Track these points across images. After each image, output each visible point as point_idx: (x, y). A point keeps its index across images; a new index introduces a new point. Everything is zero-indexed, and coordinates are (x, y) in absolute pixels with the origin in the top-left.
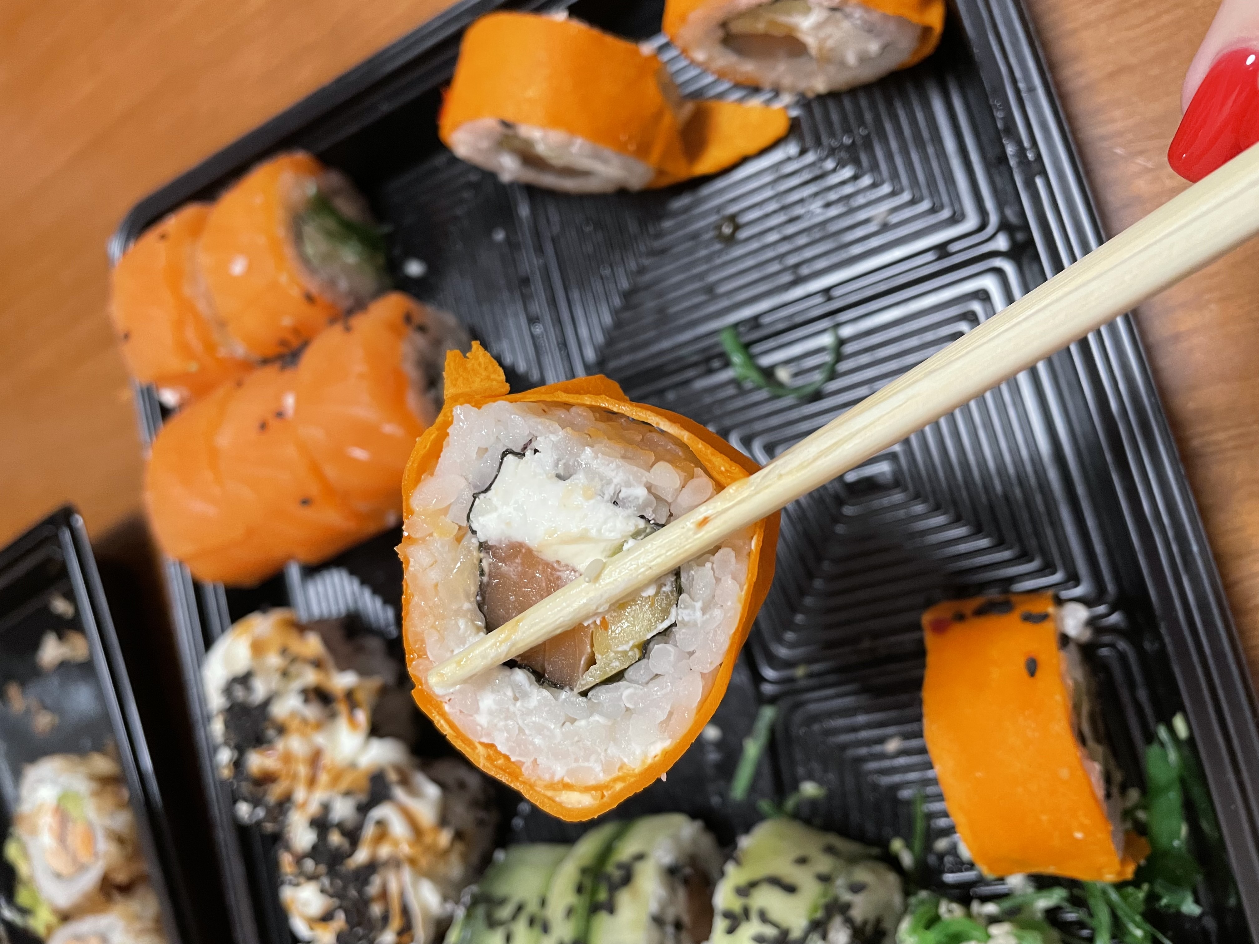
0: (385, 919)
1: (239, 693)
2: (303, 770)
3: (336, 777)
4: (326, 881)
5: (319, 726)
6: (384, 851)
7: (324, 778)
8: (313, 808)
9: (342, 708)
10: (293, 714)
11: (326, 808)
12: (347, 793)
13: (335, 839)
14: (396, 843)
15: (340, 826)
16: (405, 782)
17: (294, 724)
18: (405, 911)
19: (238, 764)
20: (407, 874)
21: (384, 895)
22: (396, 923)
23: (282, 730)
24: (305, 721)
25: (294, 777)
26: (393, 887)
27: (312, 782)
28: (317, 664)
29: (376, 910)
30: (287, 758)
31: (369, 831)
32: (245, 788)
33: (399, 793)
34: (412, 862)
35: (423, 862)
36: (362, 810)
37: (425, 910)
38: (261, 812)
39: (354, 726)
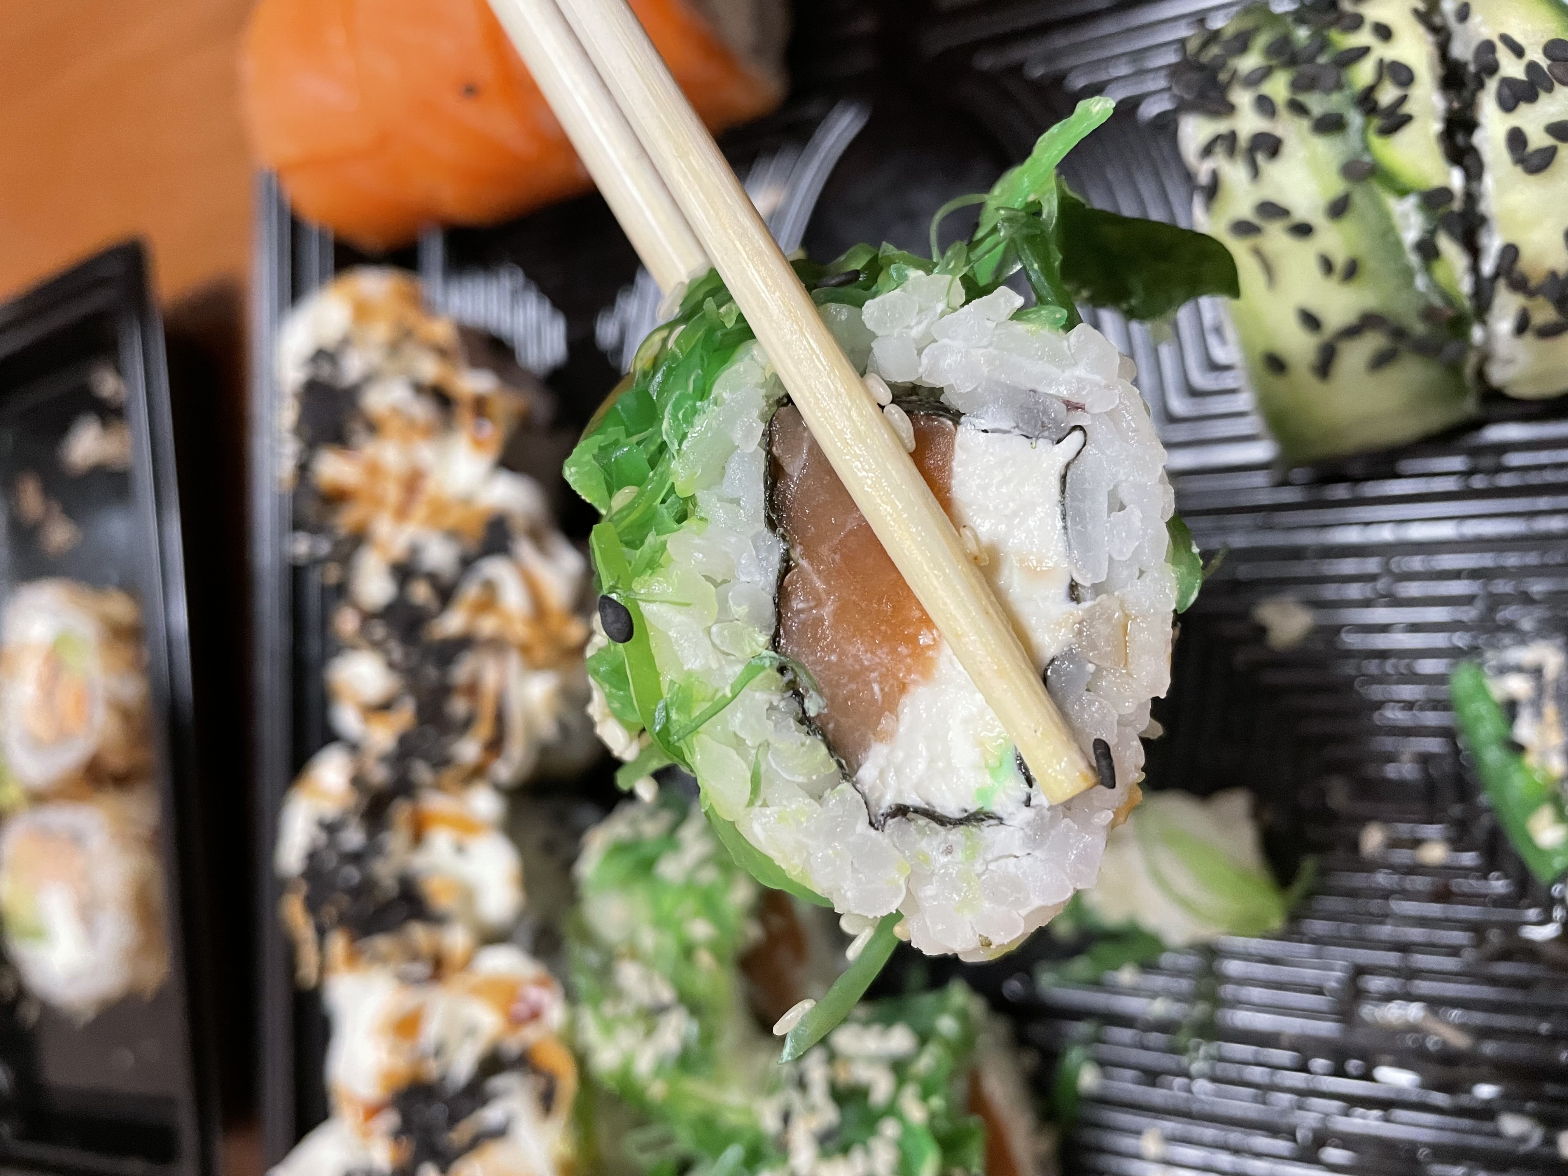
0: (469, 722)
1: (325, 371)
2: (392, 493)
3: (438, 509)
4: (397, 653)
5: (427, 432)
6: (488, 626)
7: (420, 511)
8: (398, 548)
9: (465, 417)
10: (396, 411)
11: (414, 551)
12: (452, 534)
13: (421, 593)
14: (506, 618)
15: (432, 578)
16: (536, 536)
17: (394, 425)
18: (500, 720)
19: (303, 469)
20: (514, 662)
21: (472, 690)
22: (484, 730)
23: (373, 428)
24: (410, 424)
25: (378, 502)
26: (490, 680)
27: (402, 513)
28: (442, 353)
29: (459, 707)
30: (374, 470)
31: (471, 591)
32: (310, 510)
33: (525, 550)
34: (525, 650)
35: (541, 653)
36: (467, 563)
37: (529, 725)
38: (324, 547)
39: (478, 444)
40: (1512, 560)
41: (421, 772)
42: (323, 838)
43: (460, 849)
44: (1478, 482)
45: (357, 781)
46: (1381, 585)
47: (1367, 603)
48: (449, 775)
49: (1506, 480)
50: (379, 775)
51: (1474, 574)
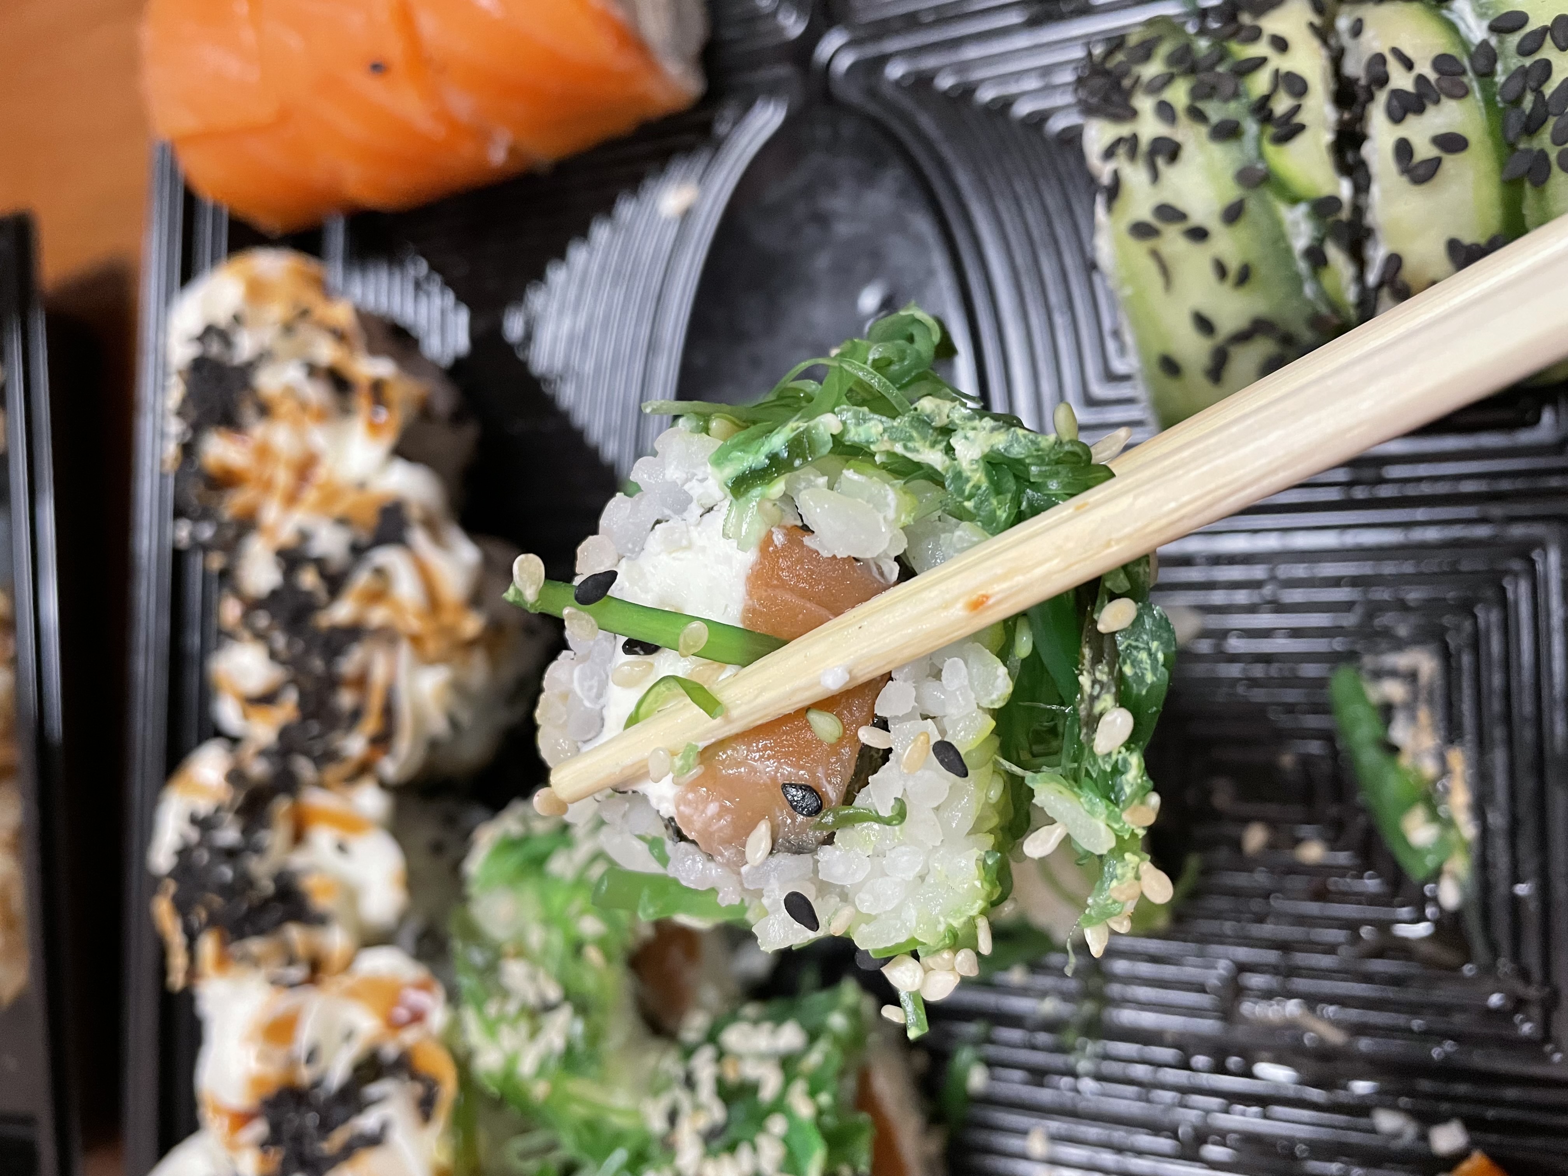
0: (356, 715)
1: (215, 348)
2: (283, 477)
3: (330, 495)
4: (280, 641)
5: (321, 416)
6: (378, 616)
7: (311, 495)
8: (286, 534)
9: (362, 403)
10: (290, 391)
11: (304, 536)
12: (342, 521)
13: (309, 579)
14: (398, 608)
15: (320, 563)
16: (431, 526)
17: (286, 407)
18: (389, 712)
19: (188, 450)
20: (405, 652)
21: (361, 682)
22: (371, 725)
23: (265, 410)
24: (303, 406)
25: (267, 486)
26: (379, 672)
27: (292, 499)
28: (340, 336)
29: (346, 699)
30: (264, 452)
31: (362, 579)
32: (194, 492)
33: (419, 538)
34: (416, 640)
35: (432, 646)
36: (358, 551)
37: (419, 720)
38: (207, 532)
39: (374, 428)
40: (1389, 568)
41: (304, 767)
42: (194, 835)
43: (342, 848)
44: (1359, 493)
45: (235, 777)
46: (1268, 591)
47: (1252, 609)
48: (333, 772)
49: (1385, 491)
50: (258, 769)
51: (1355, 582)
